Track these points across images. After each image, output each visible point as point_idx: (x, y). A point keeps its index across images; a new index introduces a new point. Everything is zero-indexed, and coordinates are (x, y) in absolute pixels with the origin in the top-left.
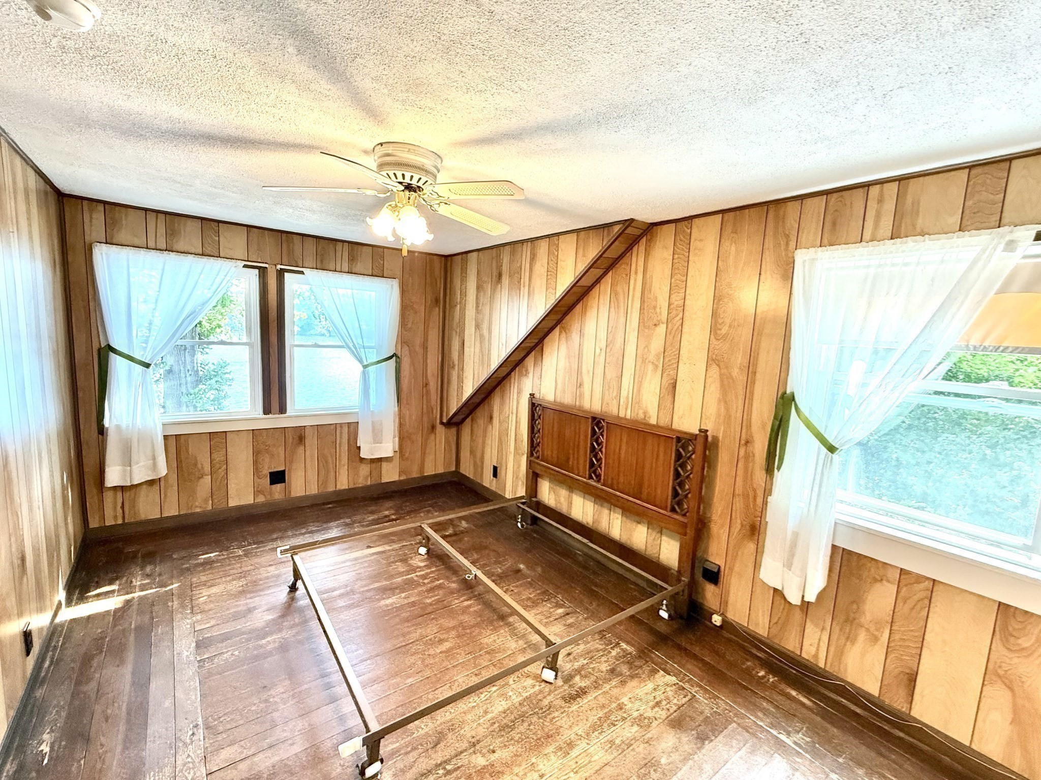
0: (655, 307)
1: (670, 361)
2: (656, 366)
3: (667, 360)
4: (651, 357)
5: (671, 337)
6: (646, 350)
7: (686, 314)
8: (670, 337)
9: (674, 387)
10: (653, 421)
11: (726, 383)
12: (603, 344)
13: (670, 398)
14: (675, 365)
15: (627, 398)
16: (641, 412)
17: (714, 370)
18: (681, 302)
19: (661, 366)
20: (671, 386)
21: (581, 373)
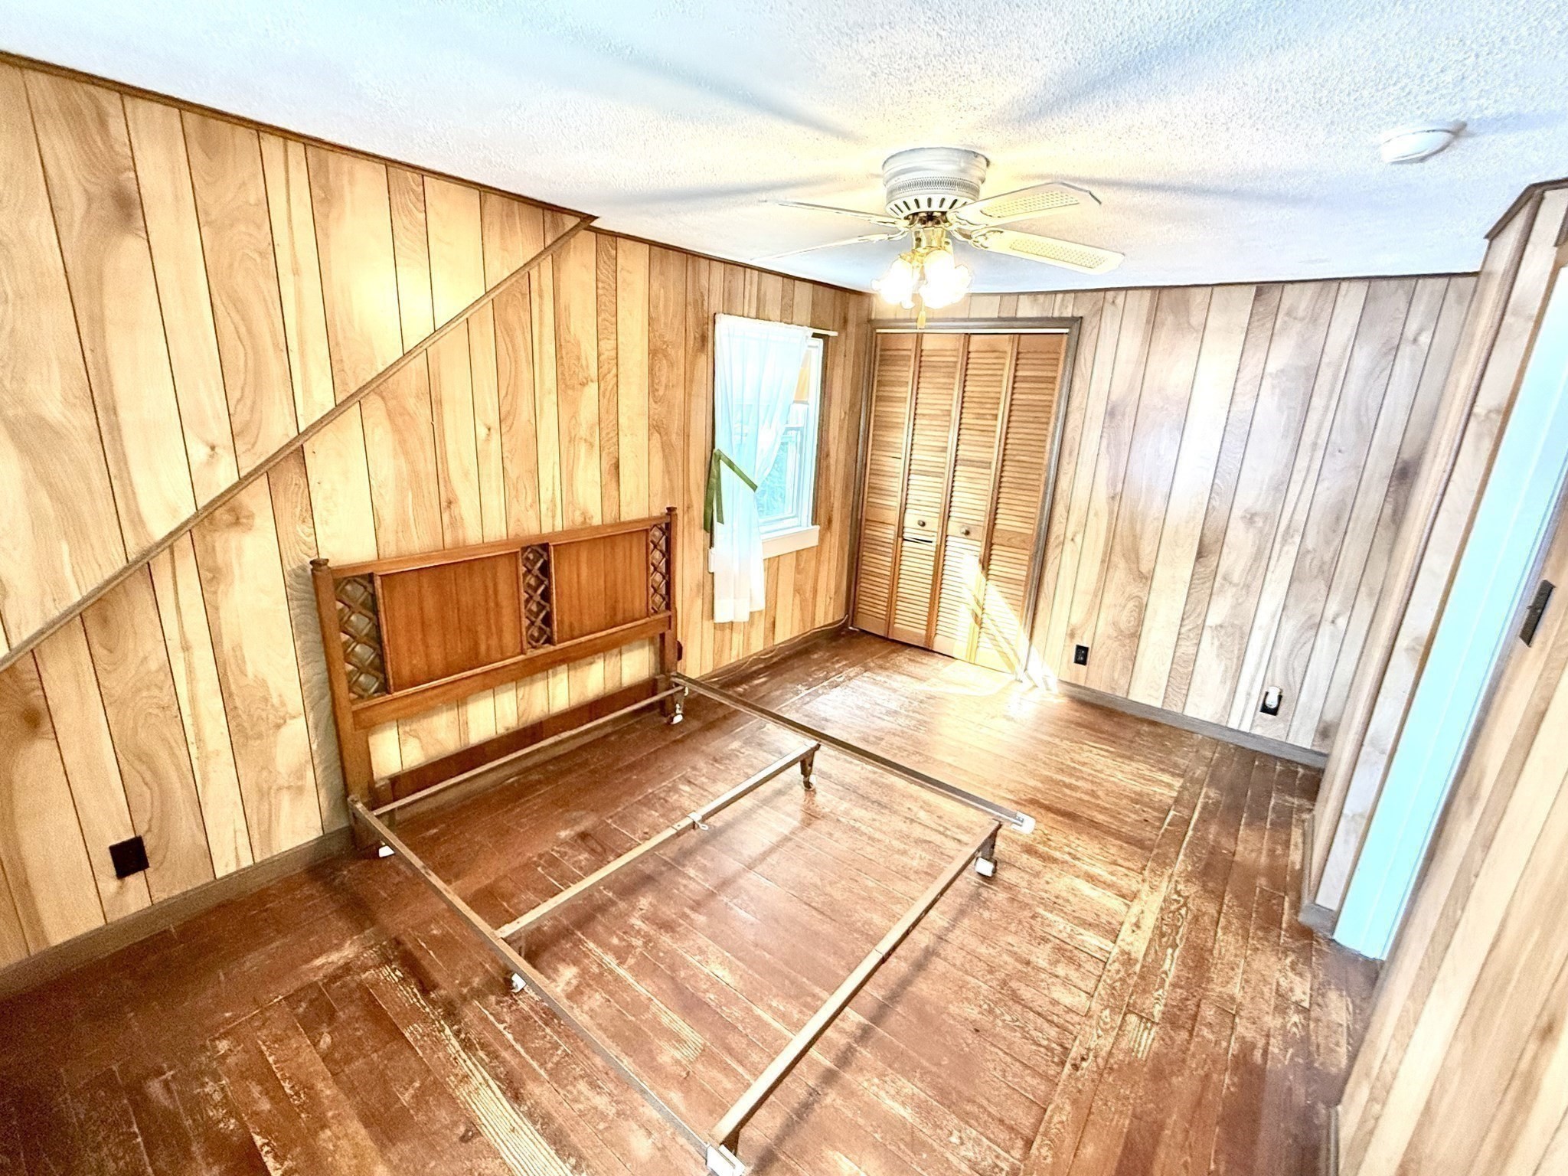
0: (579, 358)
1: (608, 434)
2: (592, 445)
3: (604, 434)
4: (583, 432)
5: (606, 401)
6: (573, 421)
7: (621, 369)
8: (604, 402)
9: (617, 467)
10: (597, 521)
11: (667, 449)
12: (493, 419)
13: (614, 485)
14: (615, 440)
15: (553, 500)
16: (578, 513)
17: (656, 436)
18: (613, 353)
19: (597, 443)
20: (613, 468)
21: (448, 480)
